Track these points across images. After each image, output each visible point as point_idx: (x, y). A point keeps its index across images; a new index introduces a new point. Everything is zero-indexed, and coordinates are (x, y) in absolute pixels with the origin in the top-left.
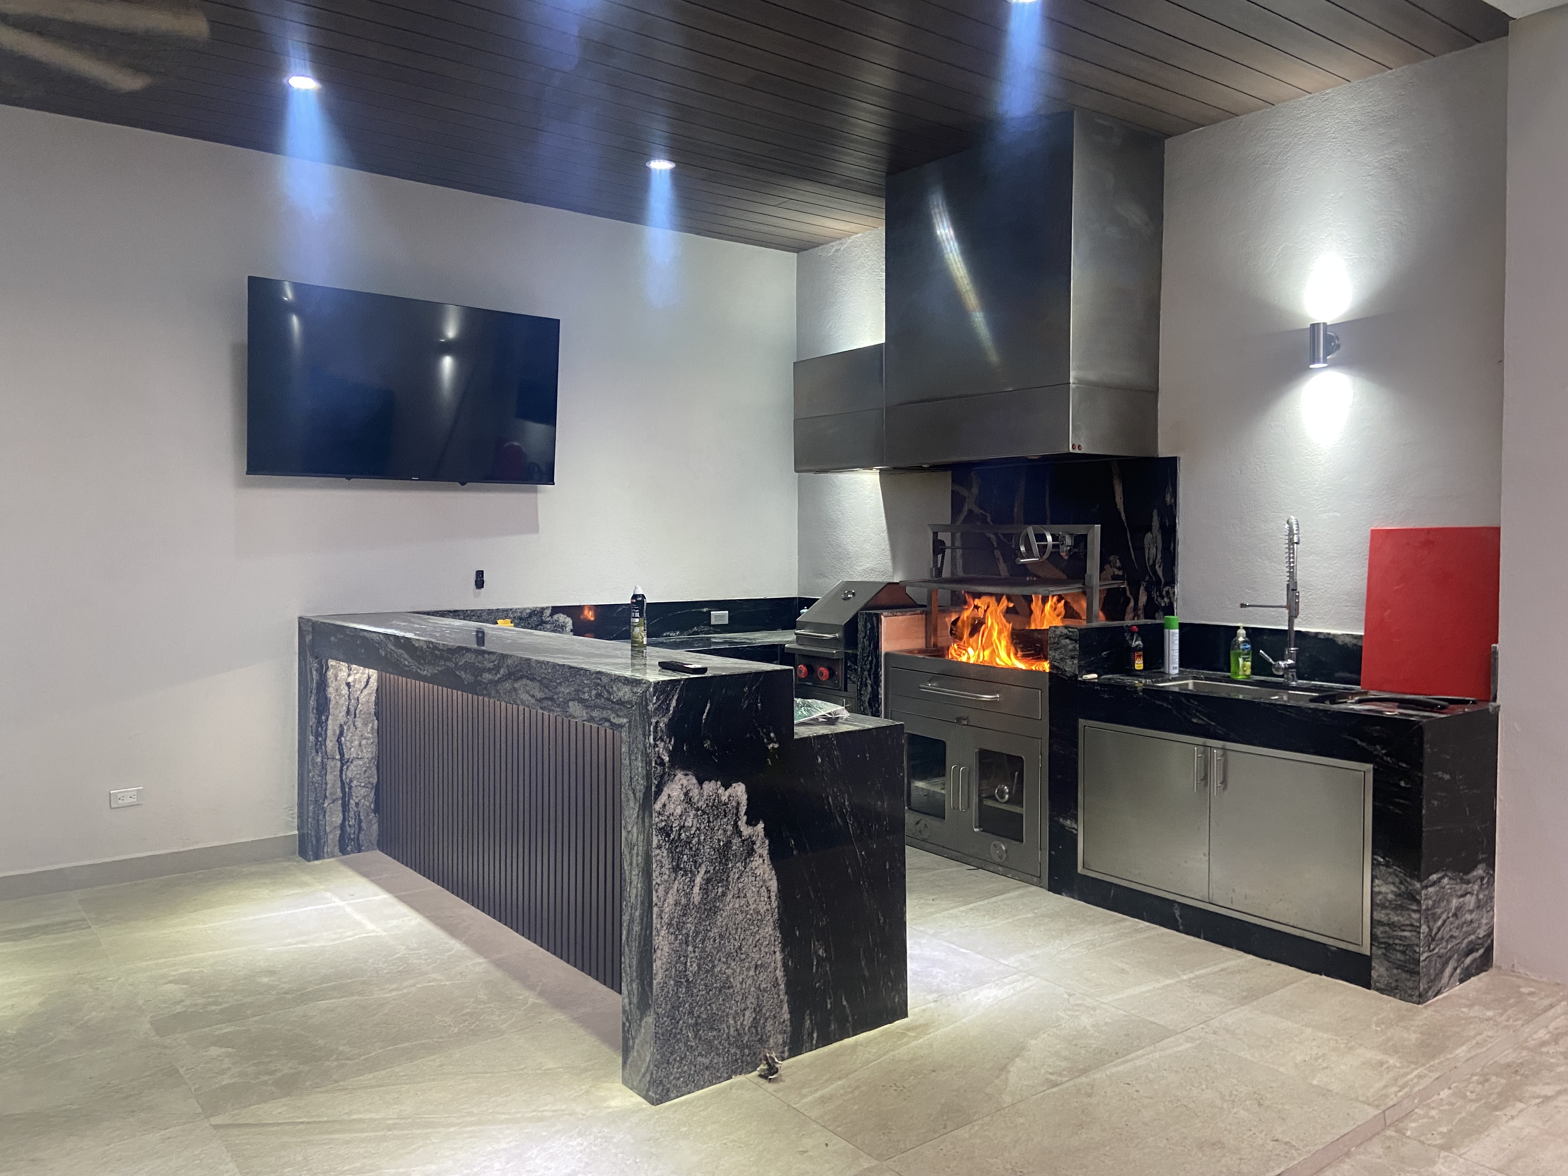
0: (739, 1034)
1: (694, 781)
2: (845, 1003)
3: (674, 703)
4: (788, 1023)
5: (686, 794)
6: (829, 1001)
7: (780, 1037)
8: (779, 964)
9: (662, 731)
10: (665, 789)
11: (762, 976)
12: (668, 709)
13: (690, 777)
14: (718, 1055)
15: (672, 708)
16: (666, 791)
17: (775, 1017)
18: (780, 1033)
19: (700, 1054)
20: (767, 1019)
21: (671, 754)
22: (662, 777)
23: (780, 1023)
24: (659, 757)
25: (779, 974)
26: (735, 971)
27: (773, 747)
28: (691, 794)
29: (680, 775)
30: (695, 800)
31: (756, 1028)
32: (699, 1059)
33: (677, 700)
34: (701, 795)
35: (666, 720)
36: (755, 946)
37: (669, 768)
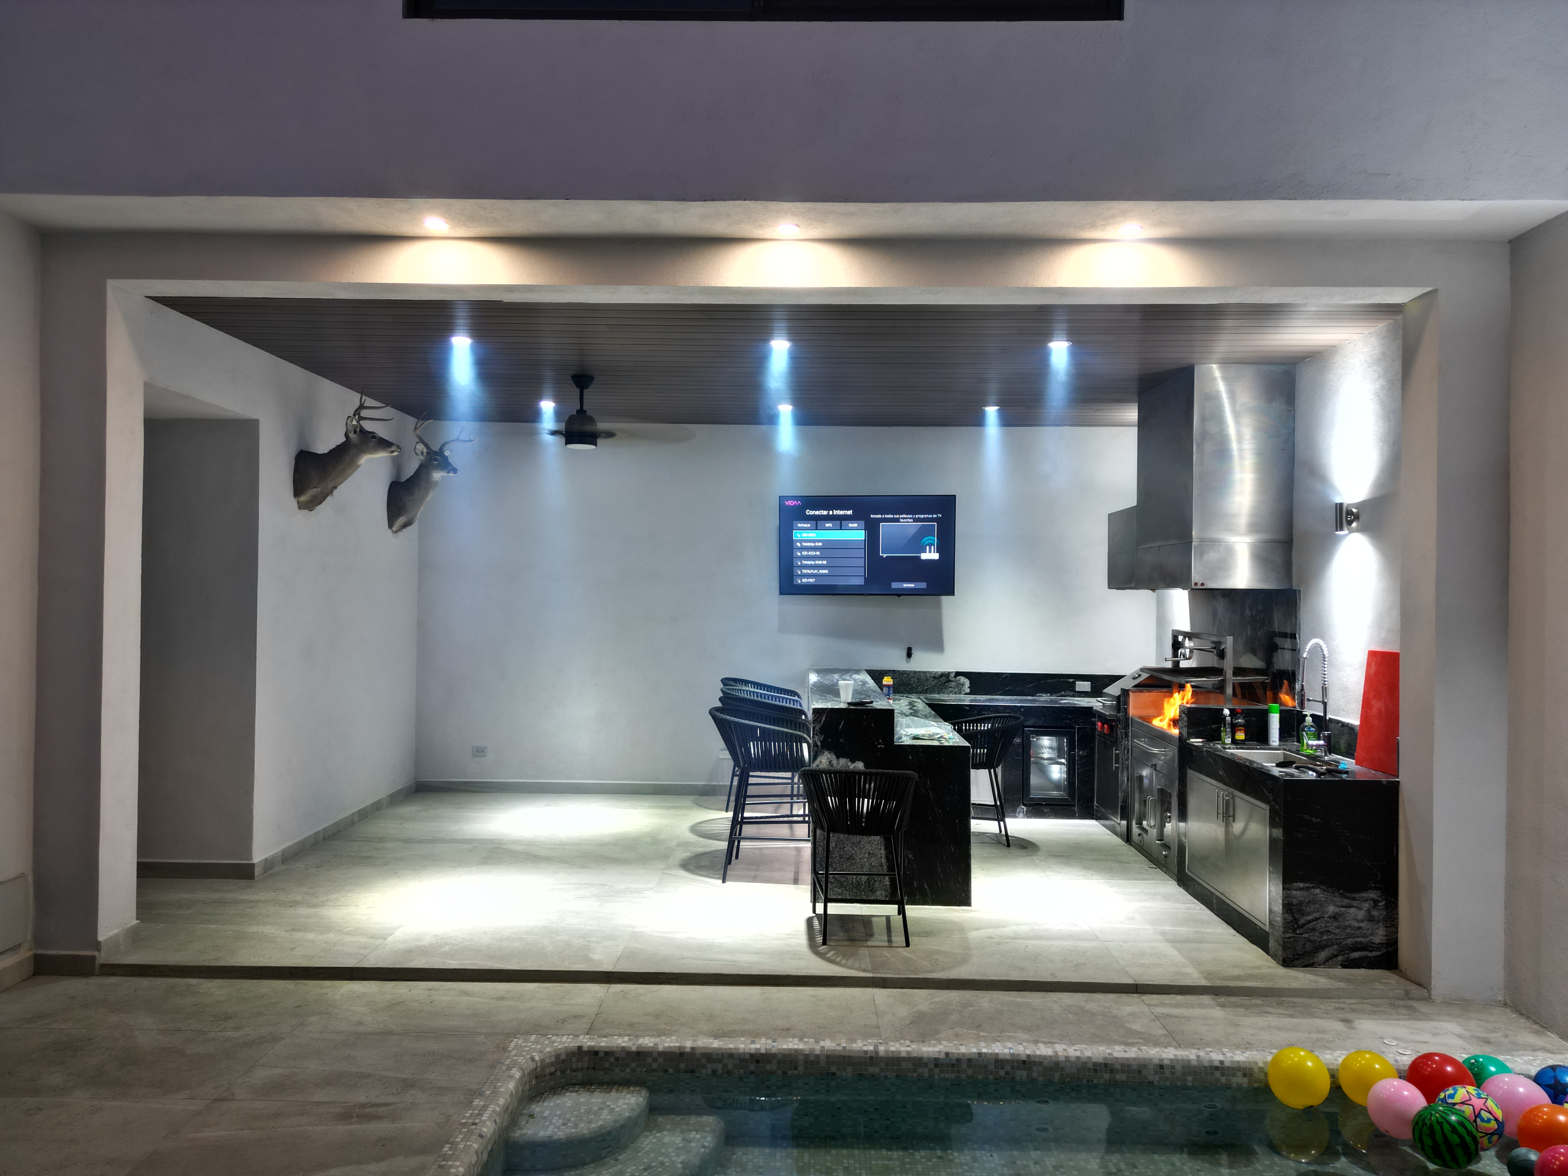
0: (859, 884)
1: (834, 756)
2: (926, 887)
3: (824, 718)
4: (889, 887)
5: (830, 762)
6: (915, 883)
7: (883, 892)
8: (884, 856)
9: (817, 731)
10: (819, 758)
11: (872, 859)
12: (820, 721)
13: (832, 754)
14: (847, 890)
15: (822, 721)
16: (819, 759)
17: (880, 881)
18: (884, 890)
19: (836, 887)
20: (875, 881)
21: (821, 742)
22: (817, 752)
23: (883, 885)
24: (815, 743)
25: (883, 860)
26: (856, 853)
27: (880, 747)
28: (832, 762)
29: (826, 753)
30: (835, 766)
31: (869, 883)
32: (835, 888)
33: (826, 717)
34: (838, 764)
35: (819, 726)
36: (869, 843)
37: (821, 748)
